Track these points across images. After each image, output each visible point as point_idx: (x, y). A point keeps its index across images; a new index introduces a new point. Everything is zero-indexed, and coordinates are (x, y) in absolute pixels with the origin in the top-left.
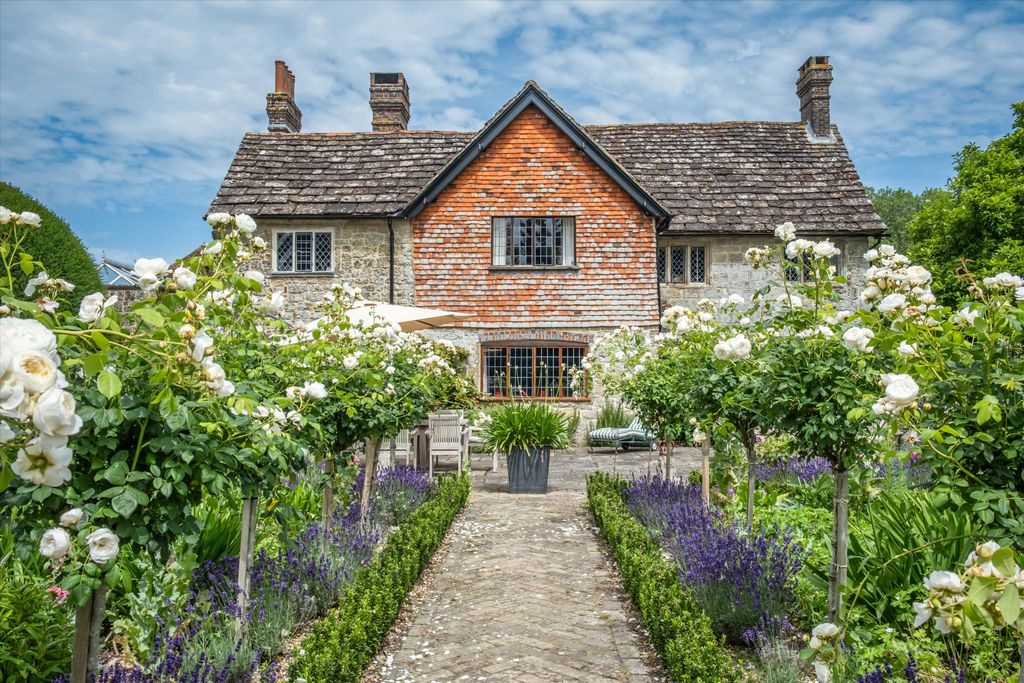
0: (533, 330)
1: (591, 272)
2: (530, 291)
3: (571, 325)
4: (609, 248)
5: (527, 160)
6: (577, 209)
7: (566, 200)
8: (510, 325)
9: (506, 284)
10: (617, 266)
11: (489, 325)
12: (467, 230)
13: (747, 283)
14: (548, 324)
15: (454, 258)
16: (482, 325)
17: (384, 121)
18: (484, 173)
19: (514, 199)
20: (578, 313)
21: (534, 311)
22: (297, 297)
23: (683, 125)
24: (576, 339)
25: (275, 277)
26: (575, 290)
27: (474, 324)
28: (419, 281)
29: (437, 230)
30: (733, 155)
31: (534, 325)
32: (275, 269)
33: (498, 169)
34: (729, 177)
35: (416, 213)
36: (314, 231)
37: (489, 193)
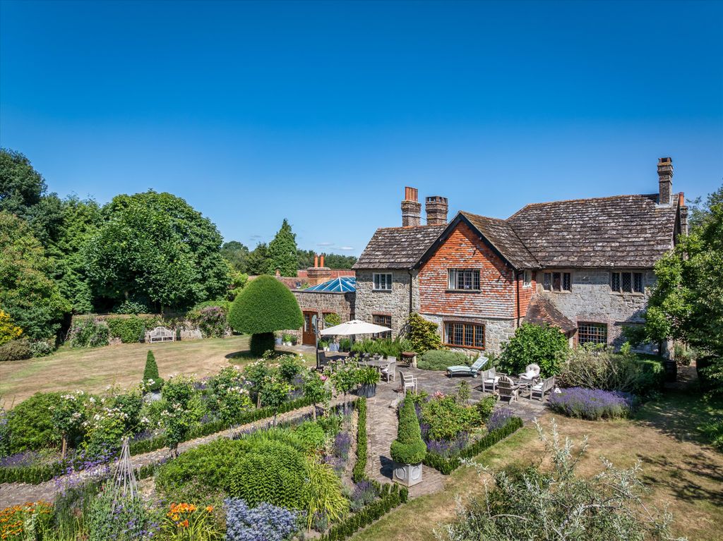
0: (463, 317)
1: (486, 293)
2: (461, 301)
3: (477, 316)
4: (494, 283)
5: (461, 244)
6: (480, 266)
7: (477, 261)
8: (454, 314)
9: (453, 297)
10: (497, 291)
11: (446, 314)
12: (438, 274)
13: (591, 292)
14: (468, 315)
15: (433, 286)
16: (443, 314)
17: (431, 217)
18: (444, 250)
19: (457, 261)
20: (481, 311)
21: (463, 309)
22: (381, 299)
23: (588, 200)
24: (480, 322)
25: (373, 291)
26: (479, 300)
27: (440, 314)
28: (421, 294)
29: (427, 273)
30: (607, 218)
31: (463, 315)
32: (374, 288)
33: (450, 248)
34: (599, 232)
35: (419, 267)
36: (386, 274)
37: (447, 259)
